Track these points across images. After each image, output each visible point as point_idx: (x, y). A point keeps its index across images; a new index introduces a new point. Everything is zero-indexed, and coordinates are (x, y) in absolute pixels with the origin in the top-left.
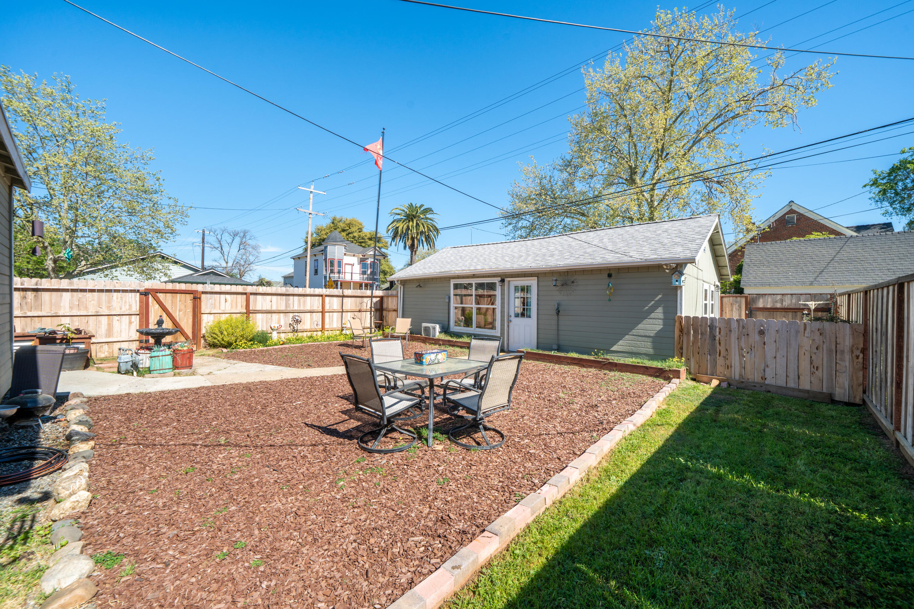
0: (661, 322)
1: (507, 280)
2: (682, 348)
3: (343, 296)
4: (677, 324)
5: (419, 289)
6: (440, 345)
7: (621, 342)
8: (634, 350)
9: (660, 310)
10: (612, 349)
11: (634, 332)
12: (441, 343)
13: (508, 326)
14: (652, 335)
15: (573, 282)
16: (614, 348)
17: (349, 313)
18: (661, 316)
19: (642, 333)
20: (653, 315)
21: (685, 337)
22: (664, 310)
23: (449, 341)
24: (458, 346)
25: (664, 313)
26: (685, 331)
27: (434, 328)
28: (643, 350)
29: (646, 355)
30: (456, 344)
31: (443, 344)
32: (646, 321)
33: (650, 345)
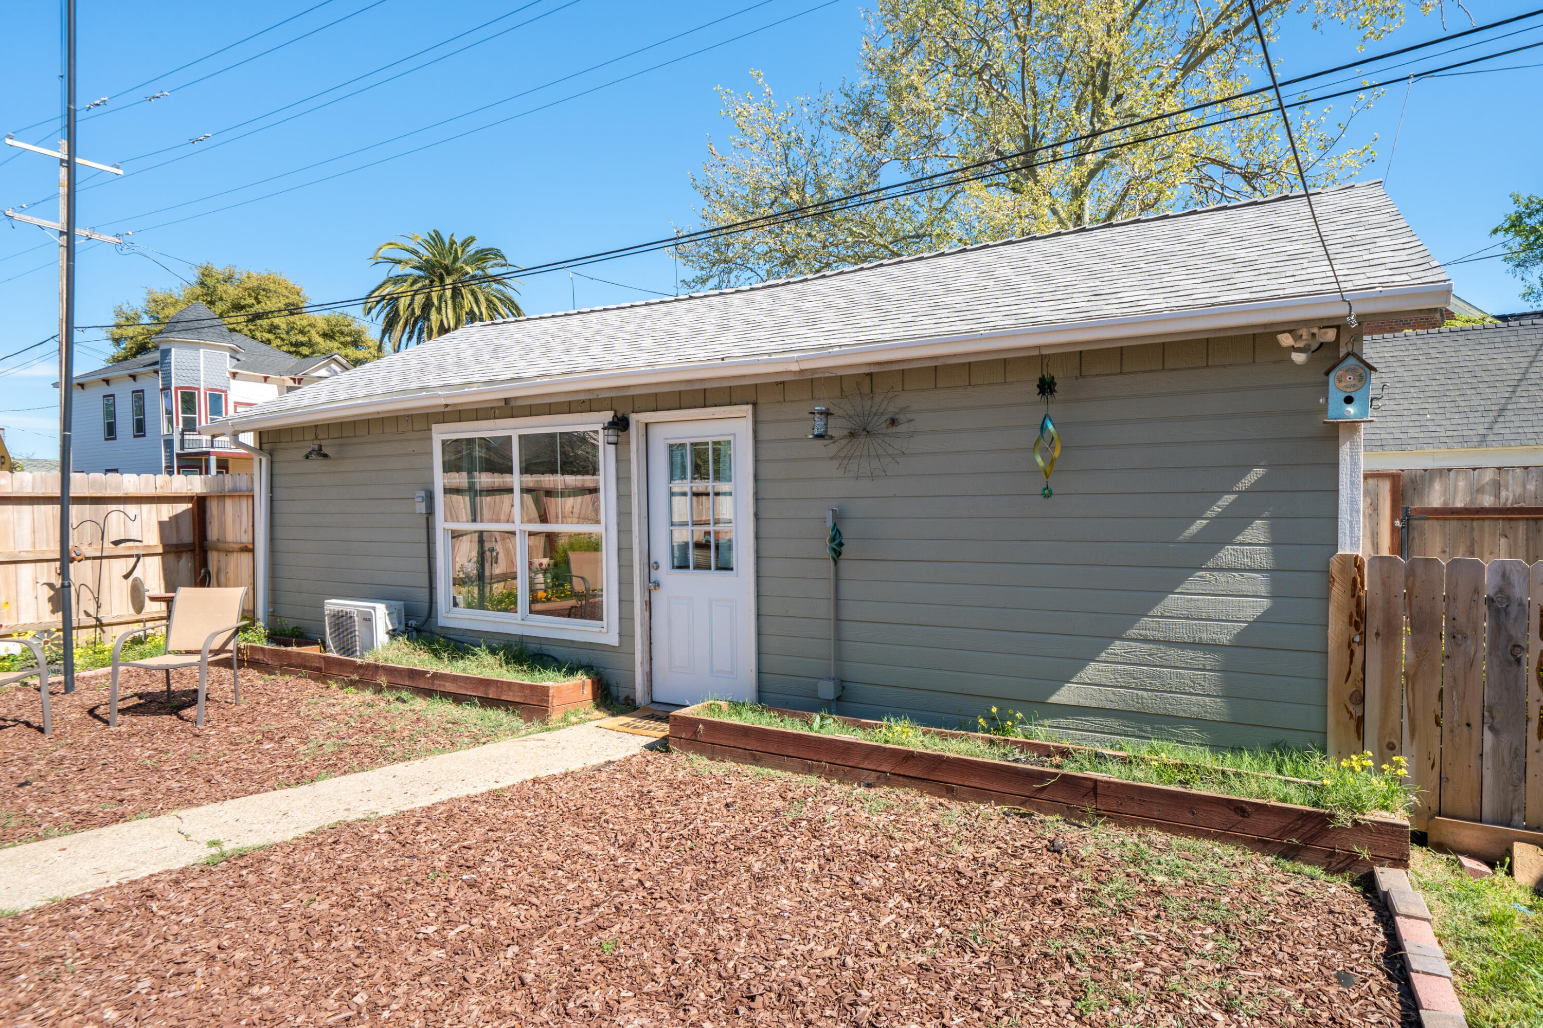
0: (1260, 583)
1: (637, 419)
2: (1360, 698)
4: (1338, 592)
5: (316, 464)
6: (379, 690)
7: (1092, 670)
8: (1150, 701)
9: (1257, 531)
10: (1054, 699)
11: (1146, 626)
12: (383, 680)
13: (649, 605)
14: (1225, 639)
15: (893, 422)
16: (1065, 695)
18: (1262, 557)
19: (1182, 630)
20: (1227, 554)
21: (1374, 652)
22: (1272, 529)
23: (413, 674)
24: (445, 695)
25: (1275, 543)
26: (1375, 621)
27: (368, 619)
28: (1191, 705)
29: (1198, 722)
30: (438, 685)
31: (391, 687)
32: (1198, 581)
33: (1209, 680)
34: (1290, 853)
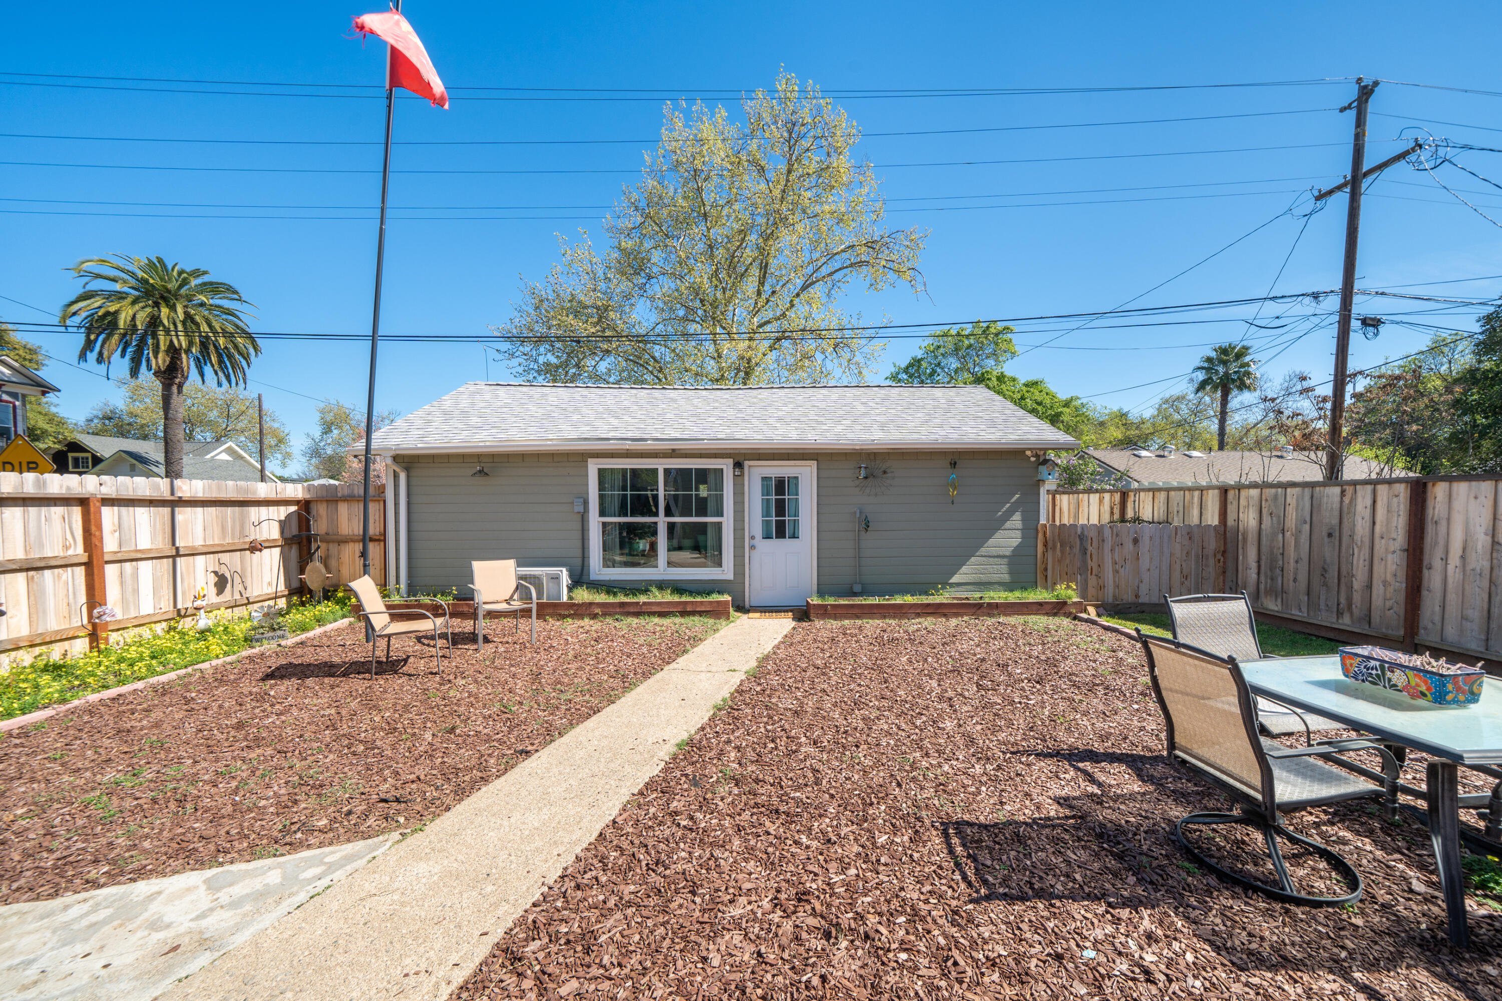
0: (1018, 534)
1: (747, 463)
2: (1046, 569)
3: (175, 503)
4: (1040, 536)
6: (594, 617)
7: (964, 569)
8: (984, 578)
9: (1017, 516)
10: (951, 581)
11: (983, 551)
13: (751, 559)
14: (1007, 554)
15: (885, 472)
16: (954, 579)
17: (200, 559)
18: (1019, 524)
19: (994, 551)
20: (1008, 524)
21: (1050, 553)
22: (1022, 516)
23: (622, 605)
25: (1023, 520)
26: (1050, 544)
28: (995, 578)
29: (1000, 584)
32: (997, 535)
33: (1004, 568)
34: (1055, 615)
